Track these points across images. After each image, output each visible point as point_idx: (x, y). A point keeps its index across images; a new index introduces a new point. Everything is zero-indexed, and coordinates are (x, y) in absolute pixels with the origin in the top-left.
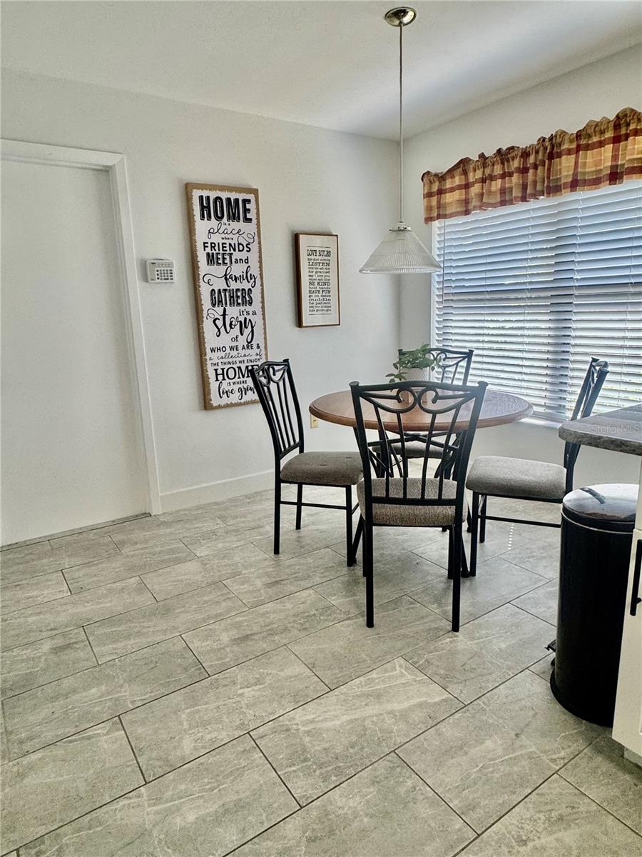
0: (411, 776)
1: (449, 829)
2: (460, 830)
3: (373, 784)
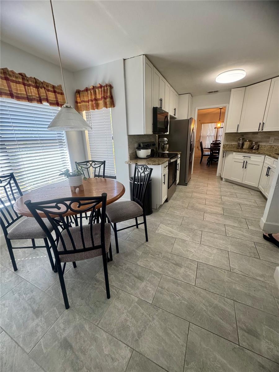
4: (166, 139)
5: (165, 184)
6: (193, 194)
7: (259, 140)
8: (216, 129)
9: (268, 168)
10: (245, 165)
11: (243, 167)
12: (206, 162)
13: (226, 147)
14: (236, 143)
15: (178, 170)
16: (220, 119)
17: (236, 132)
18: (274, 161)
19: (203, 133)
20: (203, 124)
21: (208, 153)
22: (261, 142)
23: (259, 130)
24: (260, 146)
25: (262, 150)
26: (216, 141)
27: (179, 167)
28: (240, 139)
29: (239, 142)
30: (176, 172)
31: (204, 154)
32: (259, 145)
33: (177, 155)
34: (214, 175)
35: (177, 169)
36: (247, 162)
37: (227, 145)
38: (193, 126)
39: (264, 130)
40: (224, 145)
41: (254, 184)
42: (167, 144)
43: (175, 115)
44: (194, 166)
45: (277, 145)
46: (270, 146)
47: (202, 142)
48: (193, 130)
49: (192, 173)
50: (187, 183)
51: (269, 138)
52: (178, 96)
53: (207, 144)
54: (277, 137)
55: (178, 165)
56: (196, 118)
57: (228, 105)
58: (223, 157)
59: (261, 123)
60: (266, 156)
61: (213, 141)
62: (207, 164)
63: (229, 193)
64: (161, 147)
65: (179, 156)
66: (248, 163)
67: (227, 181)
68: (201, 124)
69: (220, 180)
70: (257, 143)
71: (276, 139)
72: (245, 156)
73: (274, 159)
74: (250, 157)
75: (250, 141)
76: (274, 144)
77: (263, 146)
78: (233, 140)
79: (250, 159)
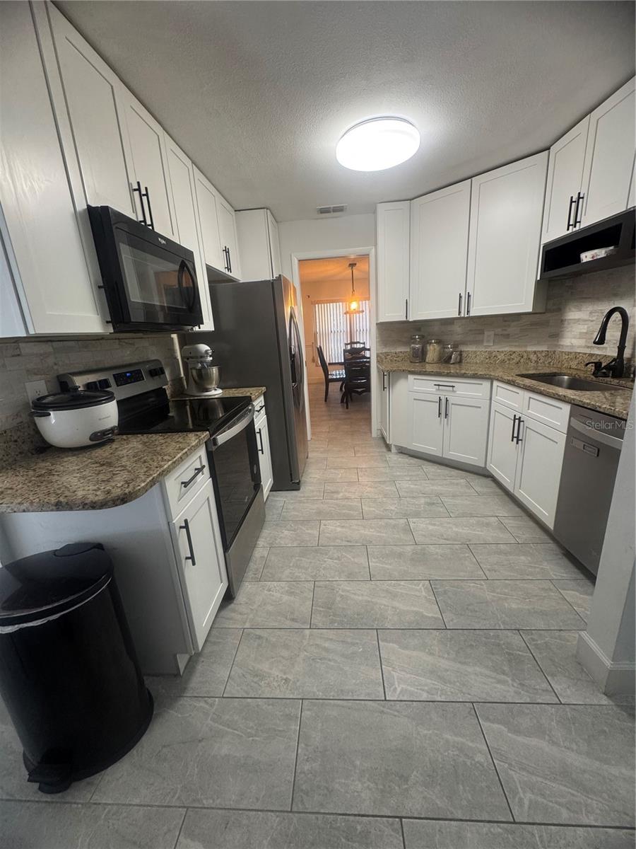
0: (300, 773)
1: (314, 715)
2: (309, 710)
3: (332, 791)
4: (204, 347)
5: (194, 564)
6: (322, 526)
7: (458, 338)
8: (348, 315)
9: (515, 419)
10: (444, 409)
11: (440, 414)
12: (339, 396)
13: (384, 360)
14: (407, 349)
15: (262, 450)
16: (354, 291)
17: (405, 319)
18: (530, 398)
19: (320, 327)
20: (317, 305)
21: (339, 373)
22: (464, 343)
23: (460, 313)
24: (465, 355)
25: (470, 363)
26: (352, 343)
27: (264, 441)
28: (416, 339)
29: (413, 345)
30: (254, 461)
31: (330, 377)
32: (461, 351)
33: (248, 401)
34: (365, 433)
35: (259, 448)
36: (447, 400)
37: (387, 354)
38: (293, 306)
39: (472, 314)
40: (378, 356)
41: (474, 459)
42: (213, 364)
43: (229, 269)
44: (311, 412)
45: (503, 350)
46: (486, 354)
47: (320, 347)
48: (291, 317)
49: (309, 437)
50: (299, 483)
51: (482, 332)
52: (233, 213)
53: (335, 352)
54: (500, 330)
55: (258, 435)
56: (295, 281)
57: (373, 250)
58: (384, 388)
59: (463, 295)
60: (495, 383)
61: (346, 344)
62: (342, 401)
63: (422, 501)
64: (192, 376)
65: (259, 402)
66: (451, 402)
67: (402, 451)
68: (314, 303)
69: (384, 450)
70: (455, 346)
71: (498, 335)
72: (439, 385)
73: (528, 394)
74: (453, 387)
75: (439, 342)
76: (496, 348)
77: (470, 355)
78: (399, 342)
79: (453, 391)
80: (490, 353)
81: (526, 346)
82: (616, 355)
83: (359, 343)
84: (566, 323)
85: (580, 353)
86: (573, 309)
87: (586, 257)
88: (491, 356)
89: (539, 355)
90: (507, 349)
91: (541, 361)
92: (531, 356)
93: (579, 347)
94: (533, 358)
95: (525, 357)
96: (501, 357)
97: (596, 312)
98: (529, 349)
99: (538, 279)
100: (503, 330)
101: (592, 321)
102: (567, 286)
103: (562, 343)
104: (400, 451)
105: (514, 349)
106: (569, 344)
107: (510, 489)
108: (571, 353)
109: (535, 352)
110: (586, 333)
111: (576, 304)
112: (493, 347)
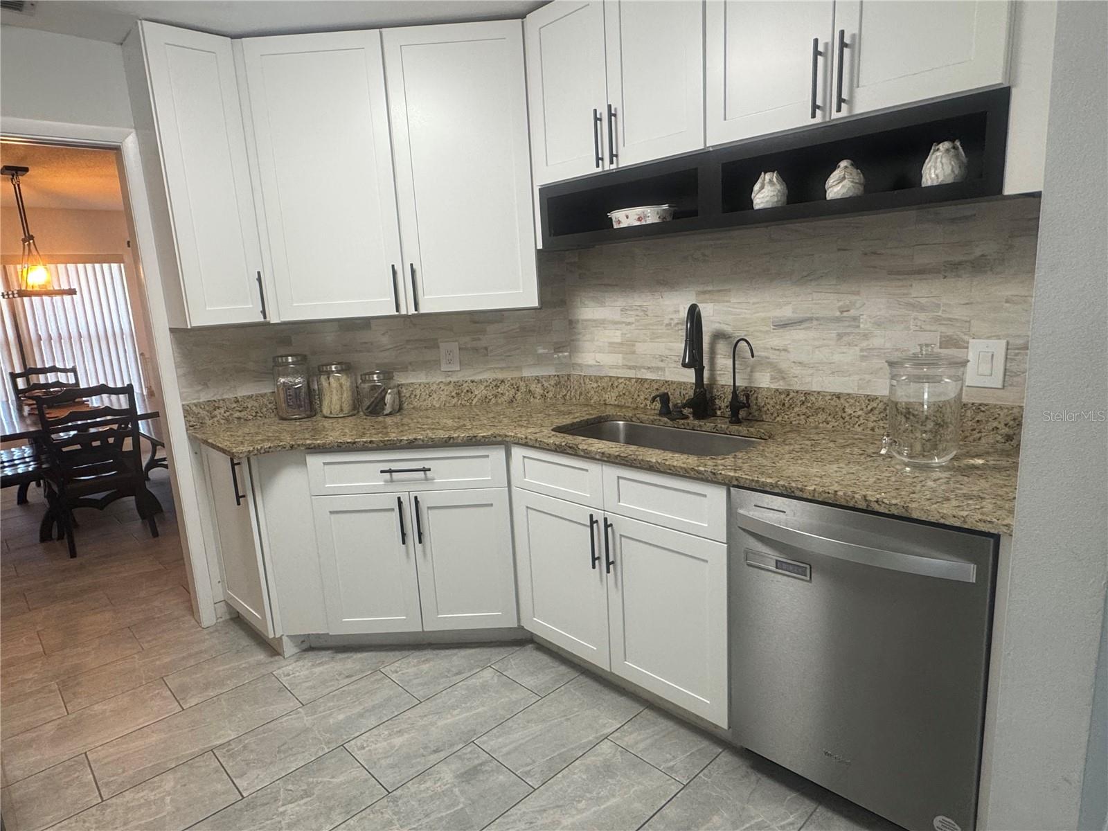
7: (388, 358)
9: (592, 523)
10: (413, 523)
11: (404, 537)
13: (209, 422)
16: (28, 237)
18: (619, 478)
22: (404, 368)
24: (407, 393)
25: (419, 410)
26: (28, 372)
28: (287, 364)
29: (281, 380)
32: (400, 386)
36: (417, 502)
37: (213, 406)
40: (187, 412)
45: (481, 377)
46: (450, 387)
51: (433, 345)
54: (467, 339)
58: (238, 498)
59: (399, 268)
60: (517, 452)
61: (14, 377)
62: (45, 536)
63: (447, 774)
67: (313, 646)
69: (261, 656)
70: (387, 375)
71: (466, 349)
72: (390, 471)
73: (612, 472)
74: (425, 470)
75: (346, 368)
76: (466, 375)
77: (418, 392)
78: (240, 373)
79: (426, 479)
80: (458, 385)
81: (519, 368)
82: (694, 381)
83: (54, 369)
84: (580, 326)
85: (618, 378)
86: (592, 304)
87: (626, 218)
88: (460, 390)
89: (546, 384)
90: (488, 376)
91: (551, 394)
92: (533, 387)
93: (611, 367)
94: (538, 390)
95: (523, 389)
96: (480, 392)
97: (631, 308)
98: (527, 373)
99: (540, 246)
100: (474, 340)
101: (629, 324)
102: (568, 263)
103: (580, 361)
104: (305, 646)
105: (500, 376)
106: (591, 362)
107: (601, 662)
108: (601, 378)
109: (538, 379)
110: (621, 344)
111: (591, 295)
112: (460, 374)
